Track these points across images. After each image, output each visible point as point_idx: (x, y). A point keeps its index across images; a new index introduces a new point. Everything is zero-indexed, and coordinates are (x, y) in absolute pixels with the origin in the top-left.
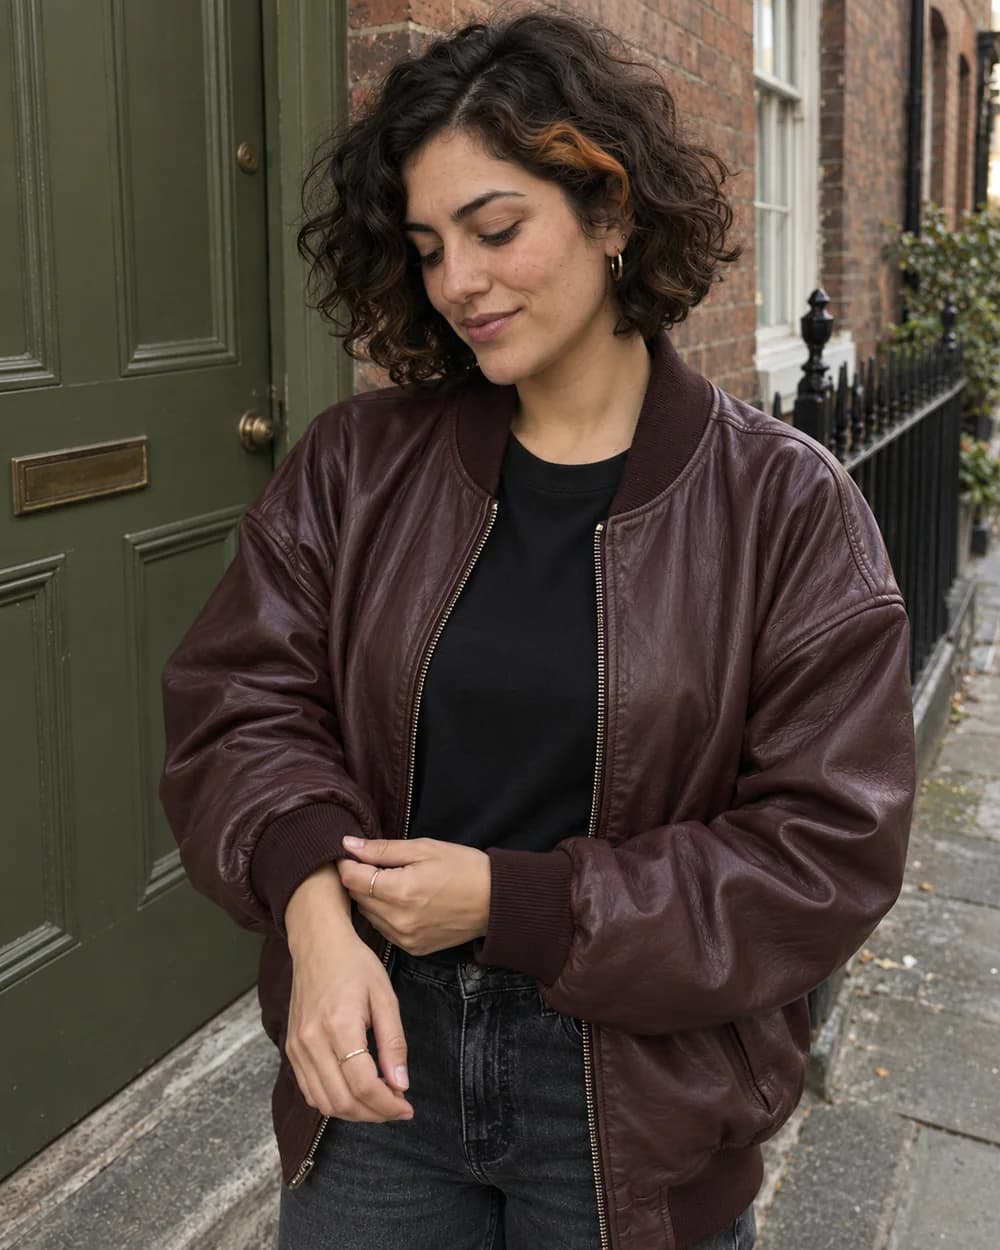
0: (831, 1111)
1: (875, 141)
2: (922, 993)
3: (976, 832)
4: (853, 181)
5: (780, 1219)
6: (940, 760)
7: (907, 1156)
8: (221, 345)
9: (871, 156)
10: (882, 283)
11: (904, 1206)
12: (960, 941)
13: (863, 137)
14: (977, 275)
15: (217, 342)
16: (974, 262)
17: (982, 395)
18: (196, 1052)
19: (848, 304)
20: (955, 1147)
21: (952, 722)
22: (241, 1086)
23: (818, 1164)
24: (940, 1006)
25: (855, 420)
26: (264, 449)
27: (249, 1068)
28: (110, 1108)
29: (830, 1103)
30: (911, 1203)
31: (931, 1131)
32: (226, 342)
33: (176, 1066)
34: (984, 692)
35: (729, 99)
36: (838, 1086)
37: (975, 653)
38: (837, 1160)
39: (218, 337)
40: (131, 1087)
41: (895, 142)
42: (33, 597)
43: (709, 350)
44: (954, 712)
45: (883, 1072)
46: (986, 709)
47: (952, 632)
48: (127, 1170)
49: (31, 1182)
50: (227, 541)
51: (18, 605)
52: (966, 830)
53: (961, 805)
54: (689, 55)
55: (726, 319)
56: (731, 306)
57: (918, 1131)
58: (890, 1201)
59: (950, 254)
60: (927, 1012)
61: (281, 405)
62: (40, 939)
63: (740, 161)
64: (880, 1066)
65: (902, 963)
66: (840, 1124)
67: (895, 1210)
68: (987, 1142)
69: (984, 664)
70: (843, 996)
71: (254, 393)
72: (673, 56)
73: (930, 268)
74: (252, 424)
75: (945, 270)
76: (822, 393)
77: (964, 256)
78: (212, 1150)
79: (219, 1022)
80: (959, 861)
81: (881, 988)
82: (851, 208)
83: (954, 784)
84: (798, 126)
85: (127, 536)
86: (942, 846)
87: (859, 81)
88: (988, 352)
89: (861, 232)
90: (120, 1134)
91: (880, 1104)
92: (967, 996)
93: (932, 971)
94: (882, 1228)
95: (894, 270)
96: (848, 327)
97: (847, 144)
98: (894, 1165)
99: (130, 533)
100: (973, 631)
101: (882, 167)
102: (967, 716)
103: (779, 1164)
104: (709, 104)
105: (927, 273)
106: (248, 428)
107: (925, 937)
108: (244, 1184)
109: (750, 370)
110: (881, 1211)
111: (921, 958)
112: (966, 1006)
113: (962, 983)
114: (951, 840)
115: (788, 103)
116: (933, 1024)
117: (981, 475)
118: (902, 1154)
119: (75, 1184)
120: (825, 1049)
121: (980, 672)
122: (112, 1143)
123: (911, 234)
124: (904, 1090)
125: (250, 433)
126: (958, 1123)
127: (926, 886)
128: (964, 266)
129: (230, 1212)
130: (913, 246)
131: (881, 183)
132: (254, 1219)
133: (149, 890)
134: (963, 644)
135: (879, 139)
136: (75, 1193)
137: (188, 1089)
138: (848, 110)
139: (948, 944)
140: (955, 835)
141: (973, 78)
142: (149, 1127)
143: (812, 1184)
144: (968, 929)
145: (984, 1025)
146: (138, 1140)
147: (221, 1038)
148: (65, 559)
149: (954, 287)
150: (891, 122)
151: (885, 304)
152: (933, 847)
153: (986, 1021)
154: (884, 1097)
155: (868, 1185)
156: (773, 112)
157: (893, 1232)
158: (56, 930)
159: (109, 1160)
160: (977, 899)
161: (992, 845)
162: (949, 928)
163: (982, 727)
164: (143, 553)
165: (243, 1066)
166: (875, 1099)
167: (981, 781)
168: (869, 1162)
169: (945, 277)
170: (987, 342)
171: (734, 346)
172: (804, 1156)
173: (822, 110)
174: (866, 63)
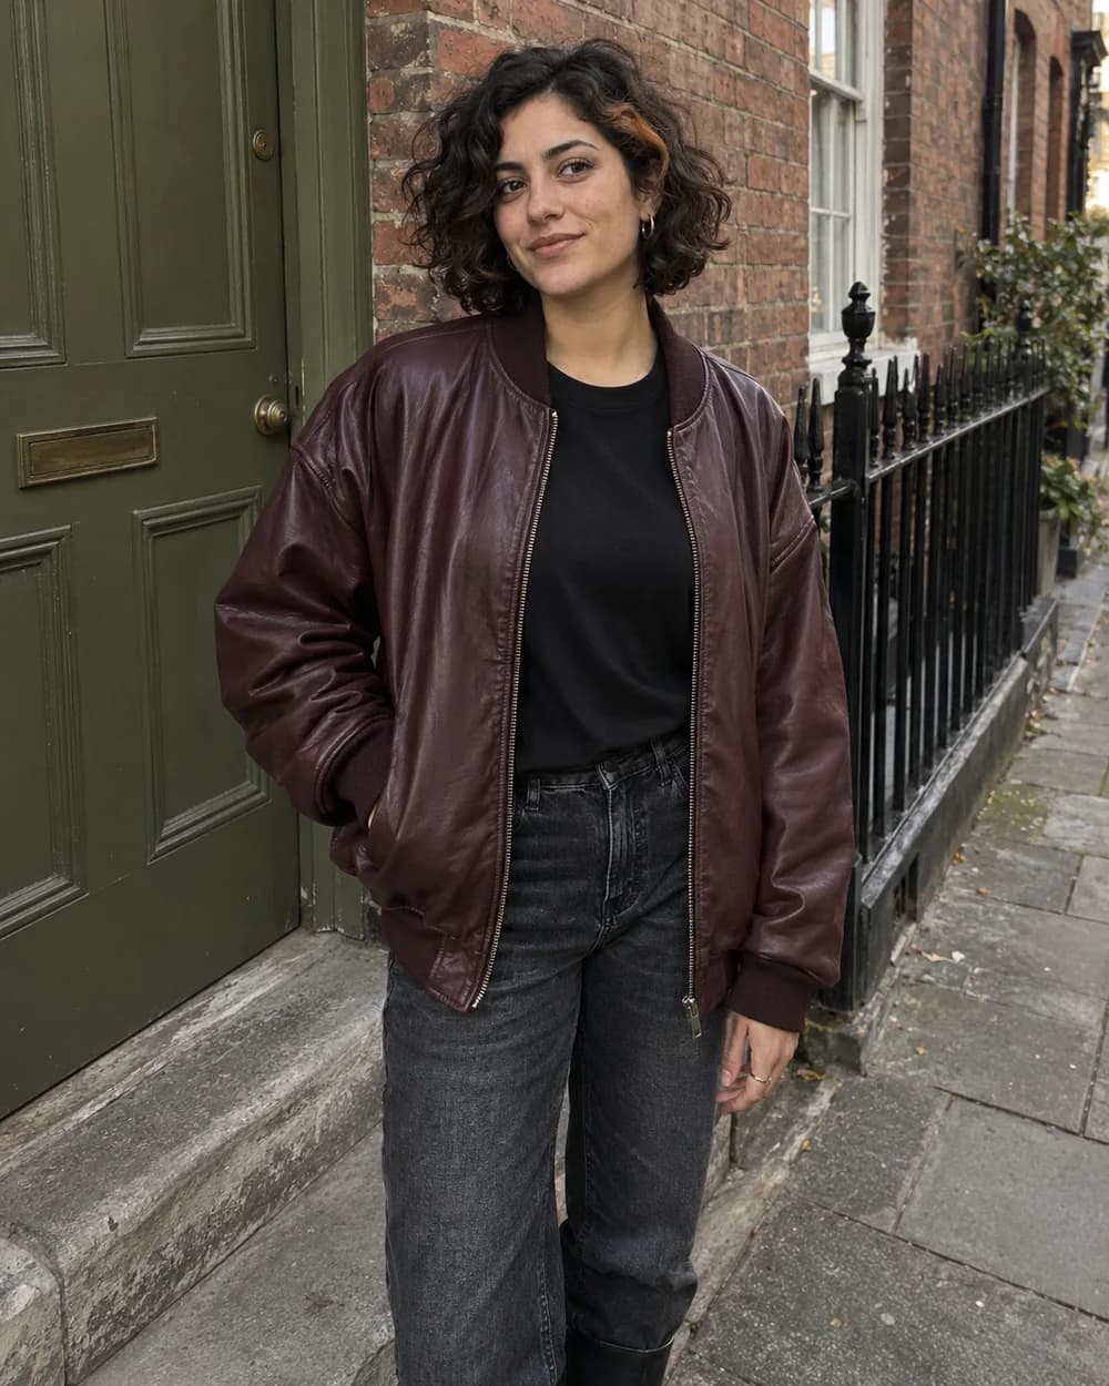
0: (864, 1084)
1: (947, 145)
2: (968, 983)
3: (1041, 841)
4: (922, 184)
5: (805, 1173)
6: (1009, 775)
7: (938, 1123)
8: (240, 331)
9: (943, 160)
10: (955, 291)
11: (931, 1165)
12: (1014, 941)
13: (934, 141)
14: (1062, 284)
15: (236, 327)
16: (1059, 270)
17: (1071, 407)
18: (206, 1005)
19: (915, 311)
20: (988, 1118)
21: (1026, 738)
22: (252, 1031)
23: (848, 1127)
24: (986, 996)
25: (907, 418)
26: (278, 433)
27: (260, 1017)
28: (118, 1053)
29: (865, 1076)
30: (937, 1163)
31: (965, 1103)
32: (244, 329)
33: (186, 1016)
34: (1064, 711)
35: (780, 93)
36: (875, 1061)
37: (1056, 674)
38: (866, 1124)
39: (236, 322)
40: (141, 1035)
41: (971, 147)
42: (39, 564)
43: (755, 348)
44: (1029, 728)
45: (921, 1051)
46: (1066, 727)
47: (1027, 648)
48: (136, 1101)
49: (39, 1115)
50: (241, 519)
51: (23, 571)
52: (1032, 840)
53: (1028, 817)
54: (734, 47)
55: (774, 318)
56: (780, 305)
57: (951, 1101)
58: (917, 1160)
59: (1032, 263)
60: (973, 1002)
61: (298, 390)
62: (47, 889)
63: (791, 157)
64: (919, 1046)
65: (951, 957)
66: (872, 1093)
67: (921, 1168)
68: (1023, 1117)
69: (1066, 684)
70: (885, 983)
71: (271, 378)
72: (716, 49)
73: (1008, 277)
74: (266, 409)
75: (1026, 279)
76: (863, 386)
77: (1046, 265)
78: (221, 1082)
79: (231, 979)
80: (1021, 868)
81: (927, 977)
82: (920, 213)
83: (1024, 794)
84: (860, 128)
85: (135, 512)
86: (1004, 854)
87: (928, 83)
88: (1075, 363)
89: (932, 238)
90: (129, 1072)
91: (918, 1078)
92: (1017, 990)
93: (980, 966)
94: (907, 1184)
95: (970, 278)
96: (914, 334)
97: (914, 148)
98: (924, 1130)
99: (138, 509)
100: (1055, 652)
101: (956, 173)
102: (1043, 733)
103: (807, 1127)
104: (756, 98)
105: (1005, 282)
106: (262, 412)
107: (977, 936)
108: (252, 1111)
109: (800, 370)
110: (907, 1168)
111: (968, 954)
112: (1013, 998)
113: (1012, 977)
114: (1014, 848)
115: (849, 105)
116: (977, 1011)
117: (1067, 491)
118: (932, 1120)
119: (85, 1114)
120: (862, 1031)
121: (1062, 692)
122: (120, 1080)
123: (987, 242)
124: (940, 1067)
125: (265, 417)
126: (994, 1099)
127: (983, 890)
128: (1049, 274)
129: (238, 1134)
130: (990, 253)
131: (954, 188)
132: (264, 1144)
133: (159, 848)
134: (1042, 662)
135: (952, 144)
136: (84, 1121)
137: (196, 1035)
138: (915, 112)
139: (1001, 942)
140: (1019, 842)
141: (1066, 82)
142: (157, 1067)
143: (840, 1143)
144: (1024, 931)
145: (1029, 1015)
146: (146, 1078)
147: (232, 993)
148: (71, 530)
149: (1036, 296)
150: (966, 126)
151: (958, 311)
152: (995, 853)
153: (1034, 1012)
154: (921, 1072)
155: (896, 1146)
156: (833, 112)
157: (917, 1186)
158: (63, 882)
159: (117, 1094)
160: (1037, 904)
161: (1060, 855)
162: (1004, 929)
163: (1058, 744)
164: (153, 528)
165: (254, 1015)
166: (911, 1073)
167: (1053, 794)
168: (899, 1126)
169: (1027, 286)
170: (1074, 352)
171: (782, 345)
172: (833, 1119)
173: (886, 112)
174: (936, 67)
